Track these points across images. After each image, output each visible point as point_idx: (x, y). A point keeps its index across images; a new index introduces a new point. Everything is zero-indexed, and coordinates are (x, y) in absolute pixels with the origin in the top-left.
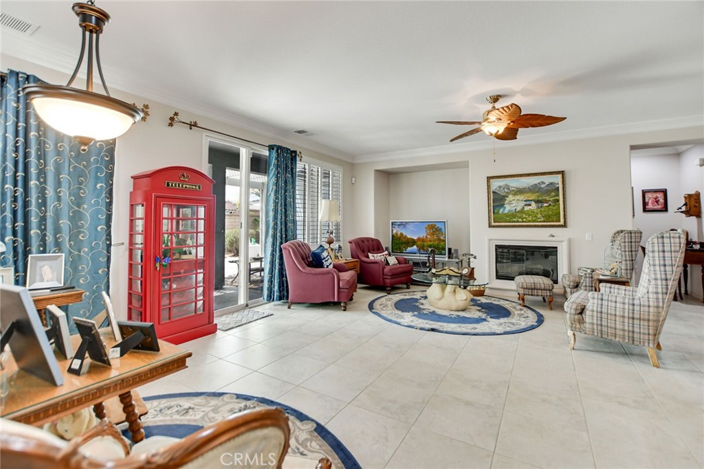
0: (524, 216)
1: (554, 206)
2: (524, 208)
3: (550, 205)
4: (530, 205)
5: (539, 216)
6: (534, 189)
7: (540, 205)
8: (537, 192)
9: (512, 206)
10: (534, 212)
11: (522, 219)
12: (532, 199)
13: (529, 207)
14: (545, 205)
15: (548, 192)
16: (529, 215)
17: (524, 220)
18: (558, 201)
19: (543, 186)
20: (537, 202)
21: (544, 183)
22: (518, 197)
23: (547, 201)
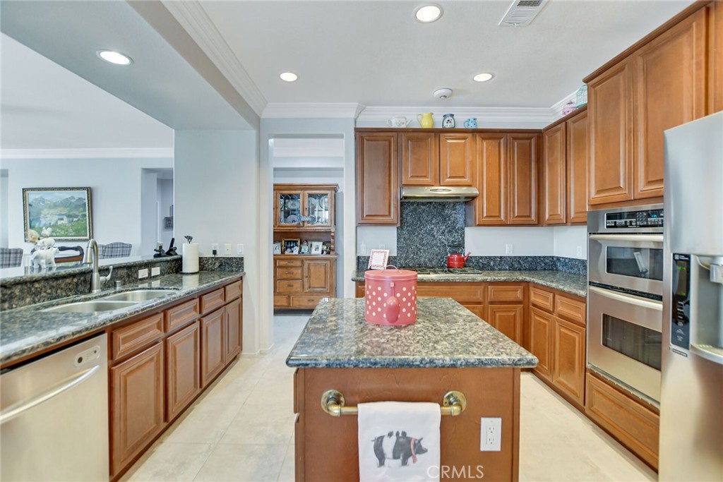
0: (58, 230)
1: (82, 221)
2: (57, 222)
3: (79, 220)
4: (62, 219)
5: (70, 230)
6: (66, 203)
7: (71, 219)
8: (68, 207)
9: (47, 219)
10: (65, 226)
11: (56, 233)
12: (63, 213)
13: (62, 222)
14: (75, 219)
15: (77, 207)
16: (62, 229)
17: (58, 234)
18: (85, 216)
19: (73, 201)
20: (69, 216)
21: (74, 198)
22: (52, 211)
23: (76, 217)
